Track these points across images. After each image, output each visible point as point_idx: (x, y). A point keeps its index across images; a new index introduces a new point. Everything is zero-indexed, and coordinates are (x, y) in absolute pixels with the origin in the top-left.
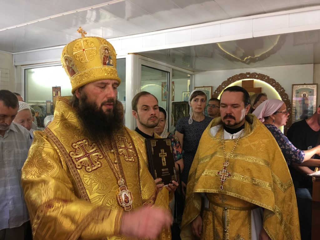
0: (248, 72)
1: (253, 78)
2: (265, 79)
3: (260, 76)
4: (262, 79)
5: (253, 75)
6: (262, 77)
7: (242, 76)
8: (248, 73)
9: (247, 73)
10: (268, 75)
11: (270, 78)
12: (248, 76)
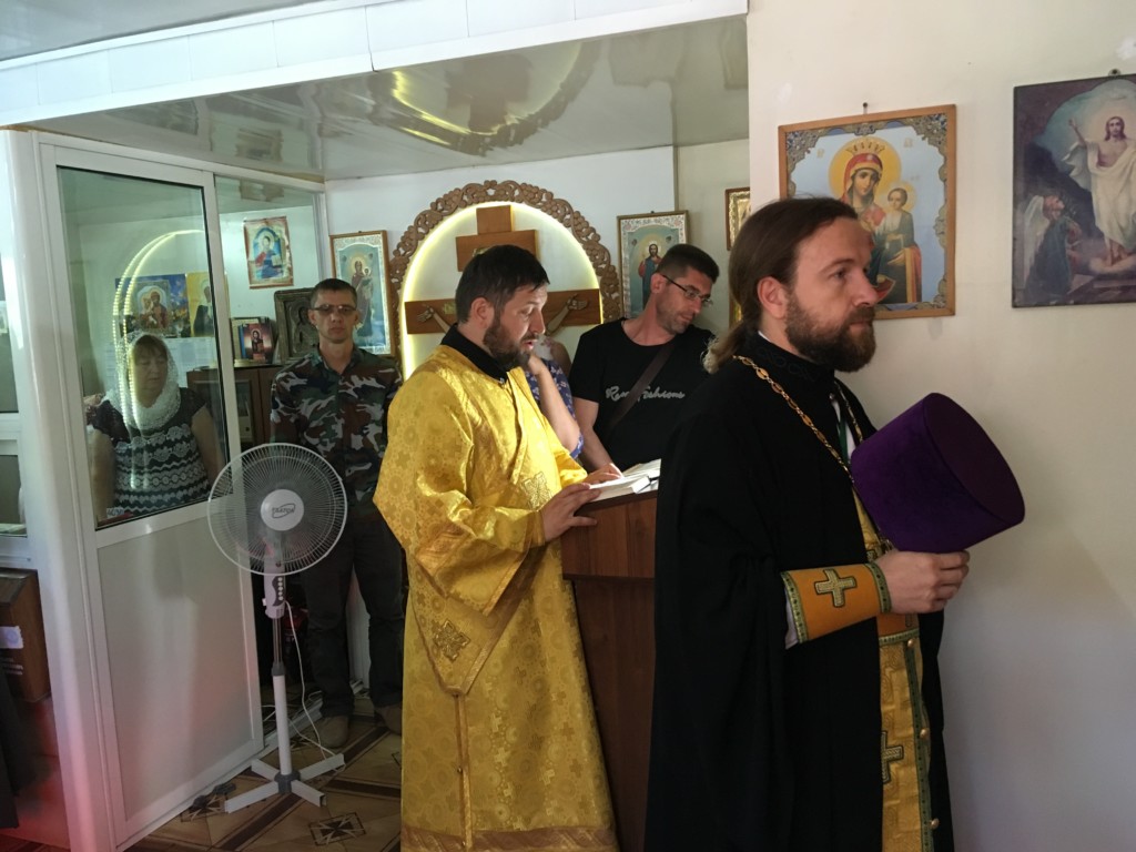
0: (490, 179)
1: (506, 200)
2: (540, 200)
3: (525, 192)
4: (532, 203)
5: (507, 190)
6: (532, 195)
7: (472, 193)
8: (492, 184)
9: (486, 182)
10: (548, 190)
11: (555, 197)
12: (491, 192)
